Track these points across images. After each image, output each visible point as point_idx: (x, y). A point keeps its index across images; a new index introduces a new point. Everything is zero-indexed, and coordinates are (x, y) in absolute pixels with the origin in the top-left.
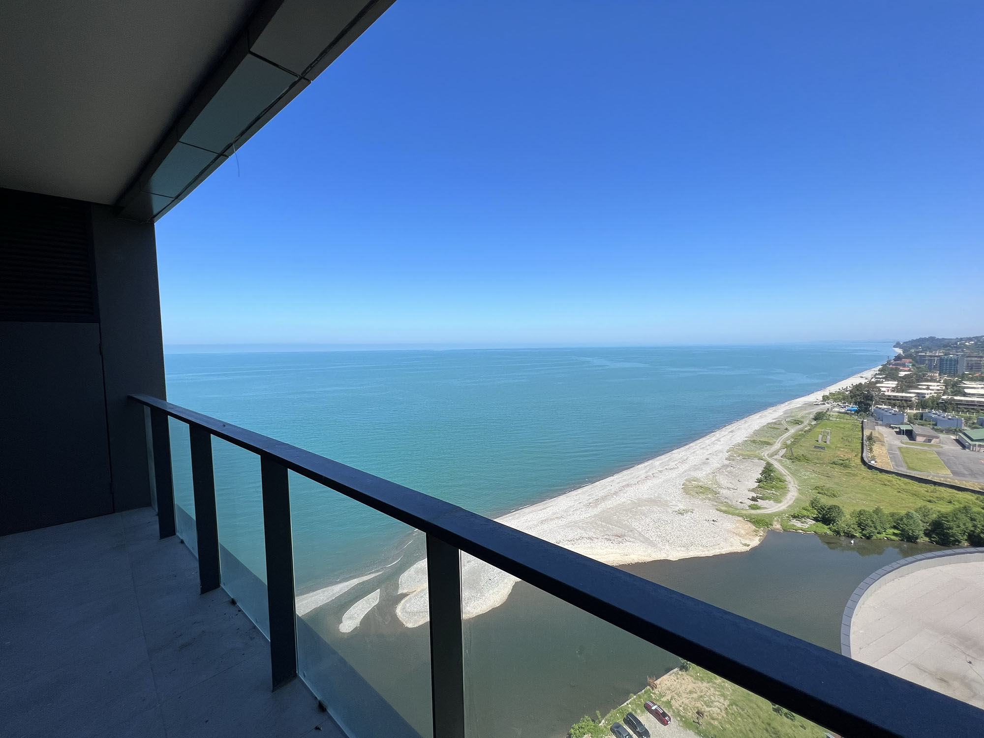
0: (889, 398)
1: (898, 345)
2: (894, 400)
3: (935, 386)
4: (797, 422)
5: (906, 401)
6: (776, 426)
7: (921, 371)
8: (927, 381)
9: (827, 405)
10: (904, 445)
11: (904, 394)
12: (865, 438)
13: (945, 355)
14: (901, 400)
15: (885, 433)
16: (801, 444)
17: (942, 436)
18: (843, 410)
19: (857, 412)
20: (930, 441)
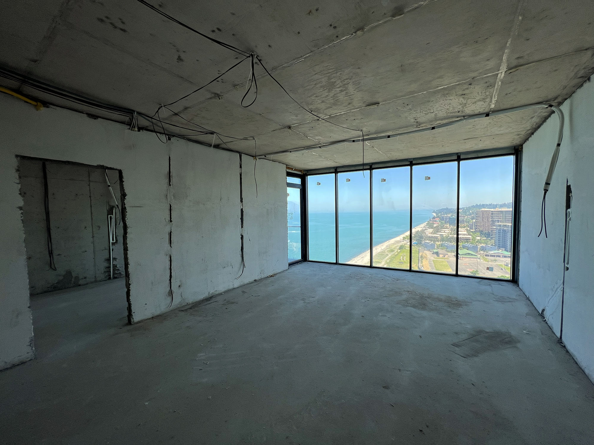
0: (430, 237)
1: (434, 212)
2: (432, 238)
3: (447, 231)
5: (436, 238)
7: (442, 224)
8: (444, 228)
10: (435, 259)
11: (435, 235)
12: (420, 257)
13: (451, 216)
14: (434, 238)
15: (428, 254)
19: (417, 244)
20: (445, 256)
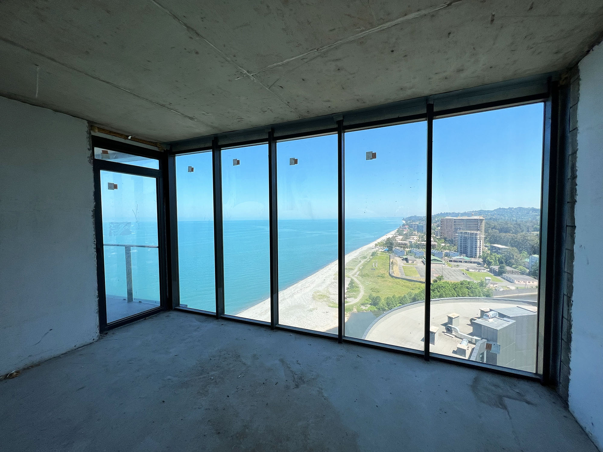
1: (404, 219)
4: (365, 258)
6: (356, 260)
8: (413, 235)
9: (377, 248)
10: (405, 265)
11: (404, 242)
12: (391, 263)
13: (419, 224)
15: (398, 260)
16: (366, 268)
17: (417, 260)
18: (383, 251)
19: (388, 251)
20: (413, 262)
